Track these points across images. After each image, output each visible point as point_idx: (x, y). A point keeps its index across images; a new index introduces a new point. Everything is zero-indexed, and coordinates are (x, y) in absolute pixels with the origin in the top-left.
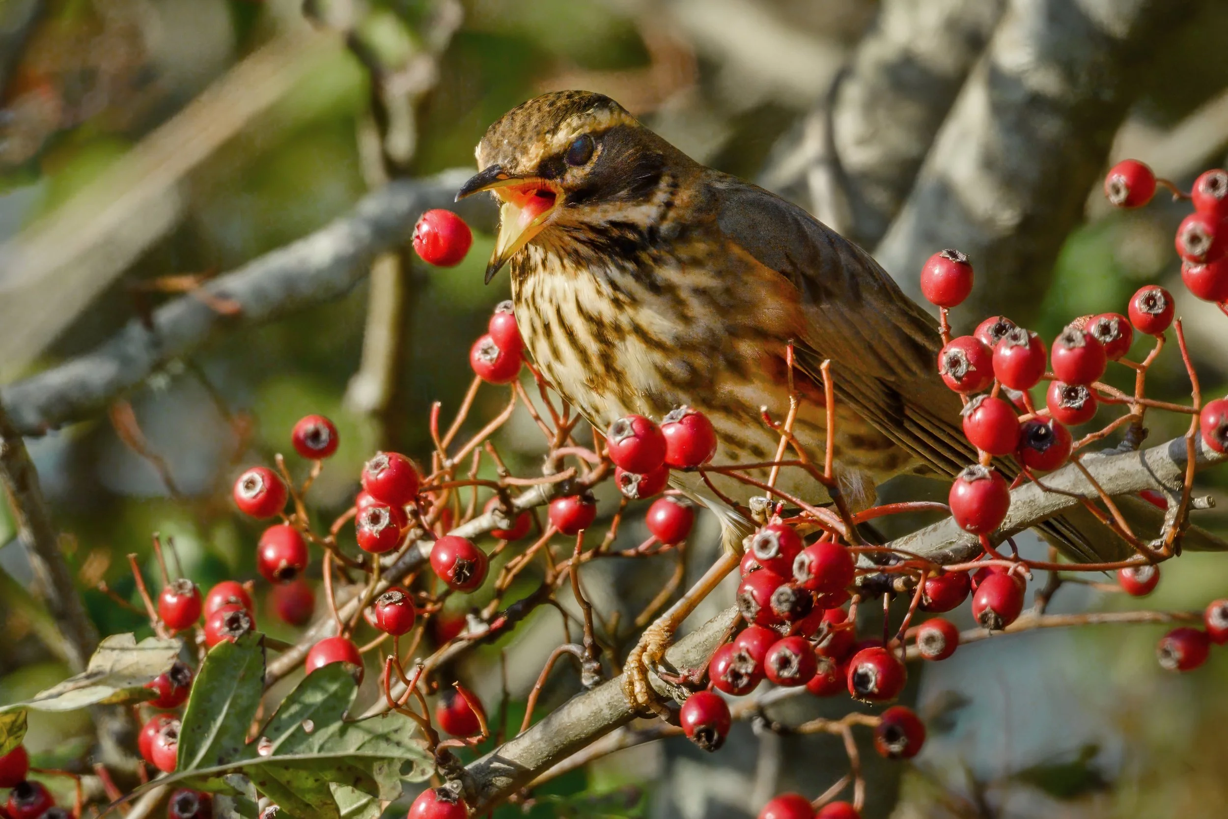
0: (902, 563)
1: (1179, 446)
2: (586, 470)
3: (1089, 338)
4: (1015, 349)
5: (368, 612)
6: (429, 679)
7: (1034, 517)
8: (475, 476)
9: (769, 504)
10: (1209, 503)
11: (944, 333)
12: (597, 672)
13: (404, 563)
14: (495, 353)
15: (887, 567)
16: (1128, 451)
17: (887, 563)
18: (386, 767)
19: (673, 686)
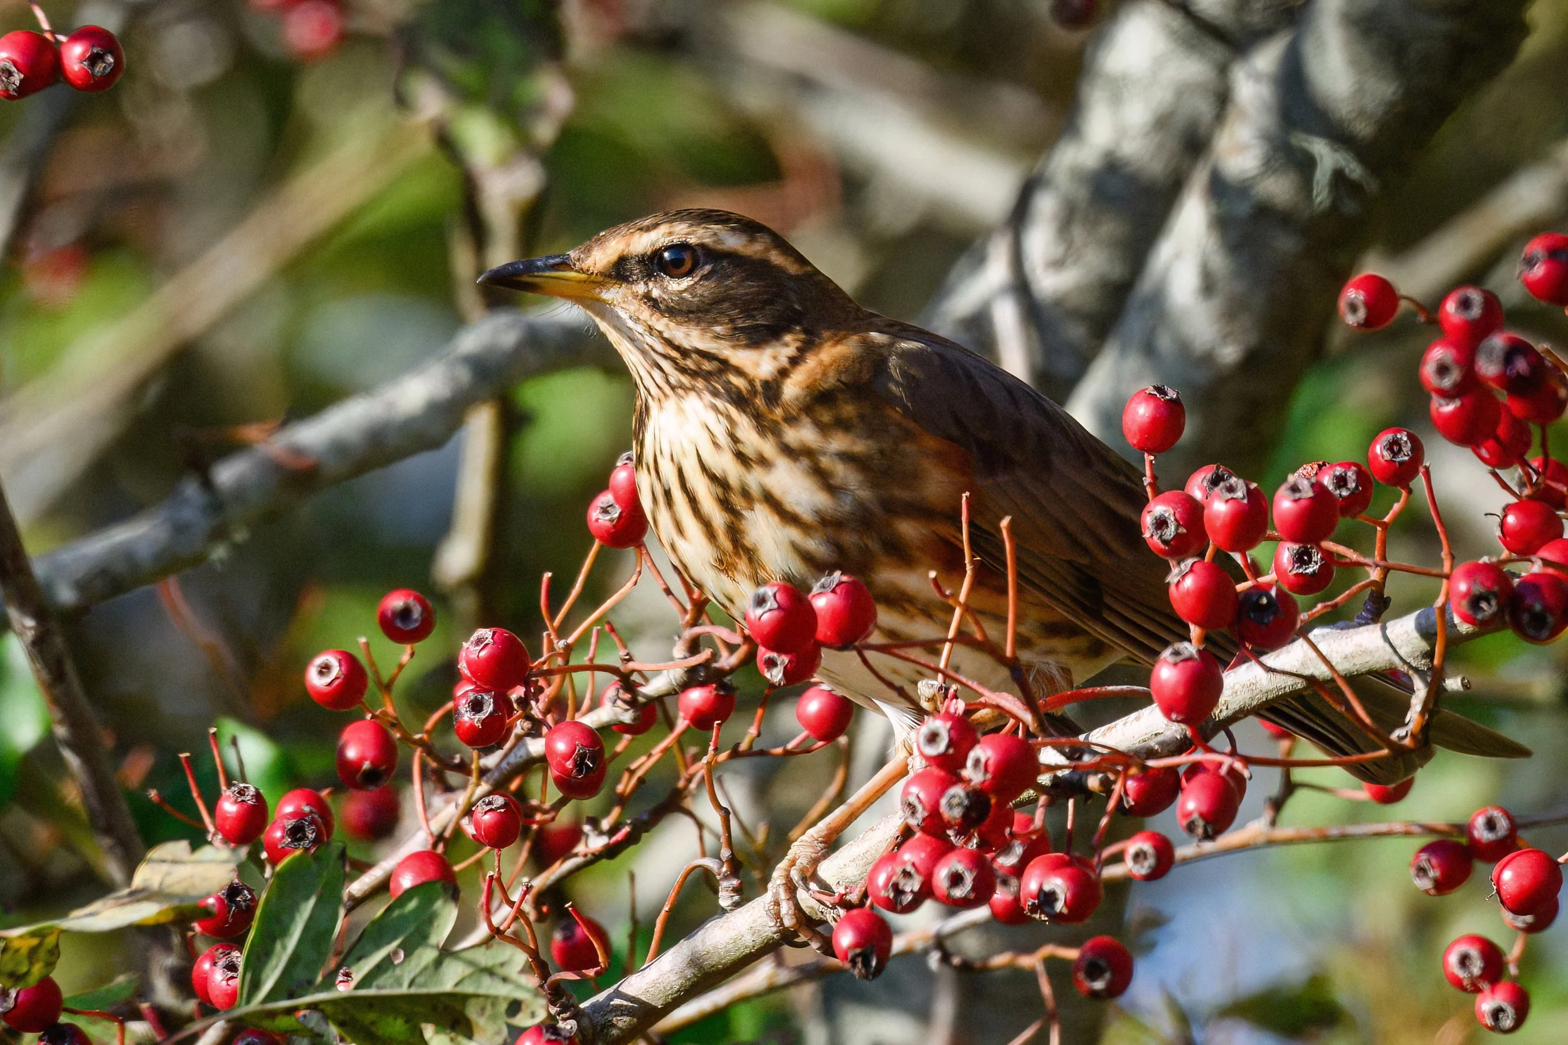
0: (1097, 758)
1: (1428, 618)
2: (724, 653)
3: (1318, 487)
4: (1230, 502)
5: (465, 822)
6: (538, 901)
7: (1255, 703)
8: (591, 660)
9: (941, 688)
10: (1463, 685)
11: (1150, 484)
12: (737, 890)
13: (508, 764)
14: (616, 513)
15: (1080, 763)
16: (1367, 624)
17: (1080, 758)
18: (489, 1007)
19: (828, 907)
